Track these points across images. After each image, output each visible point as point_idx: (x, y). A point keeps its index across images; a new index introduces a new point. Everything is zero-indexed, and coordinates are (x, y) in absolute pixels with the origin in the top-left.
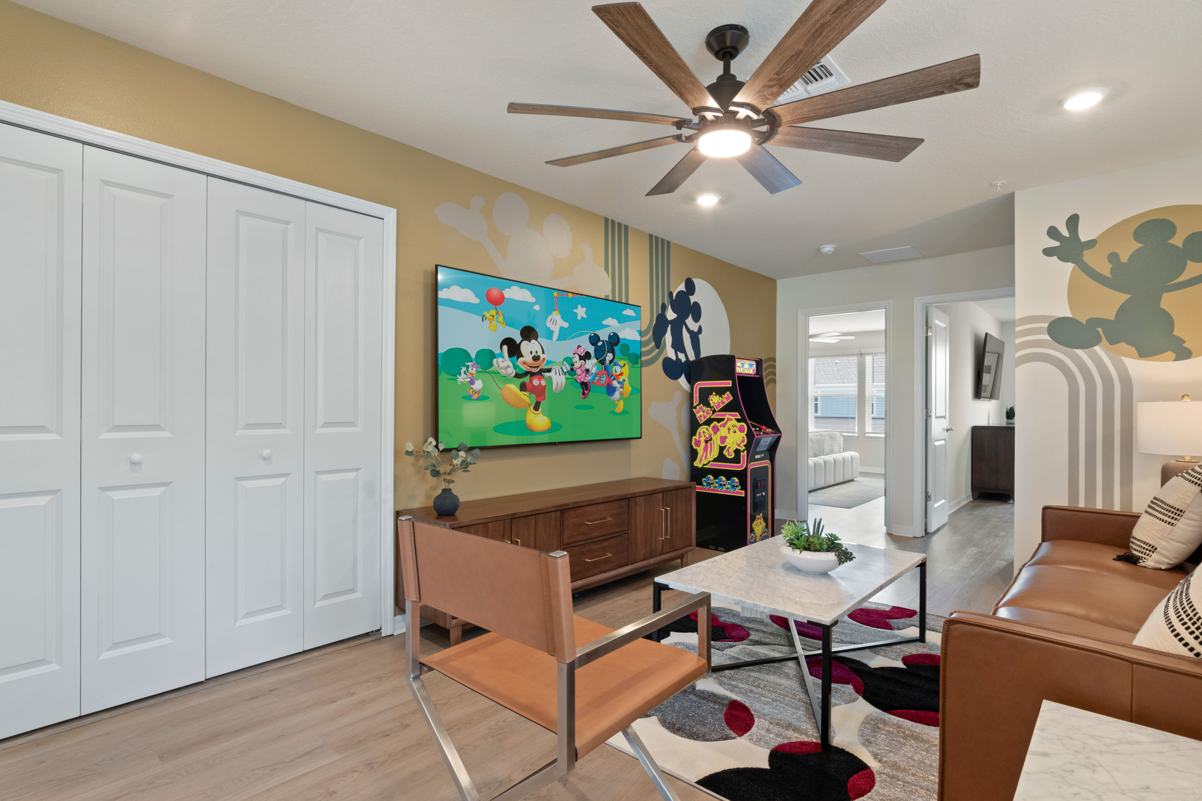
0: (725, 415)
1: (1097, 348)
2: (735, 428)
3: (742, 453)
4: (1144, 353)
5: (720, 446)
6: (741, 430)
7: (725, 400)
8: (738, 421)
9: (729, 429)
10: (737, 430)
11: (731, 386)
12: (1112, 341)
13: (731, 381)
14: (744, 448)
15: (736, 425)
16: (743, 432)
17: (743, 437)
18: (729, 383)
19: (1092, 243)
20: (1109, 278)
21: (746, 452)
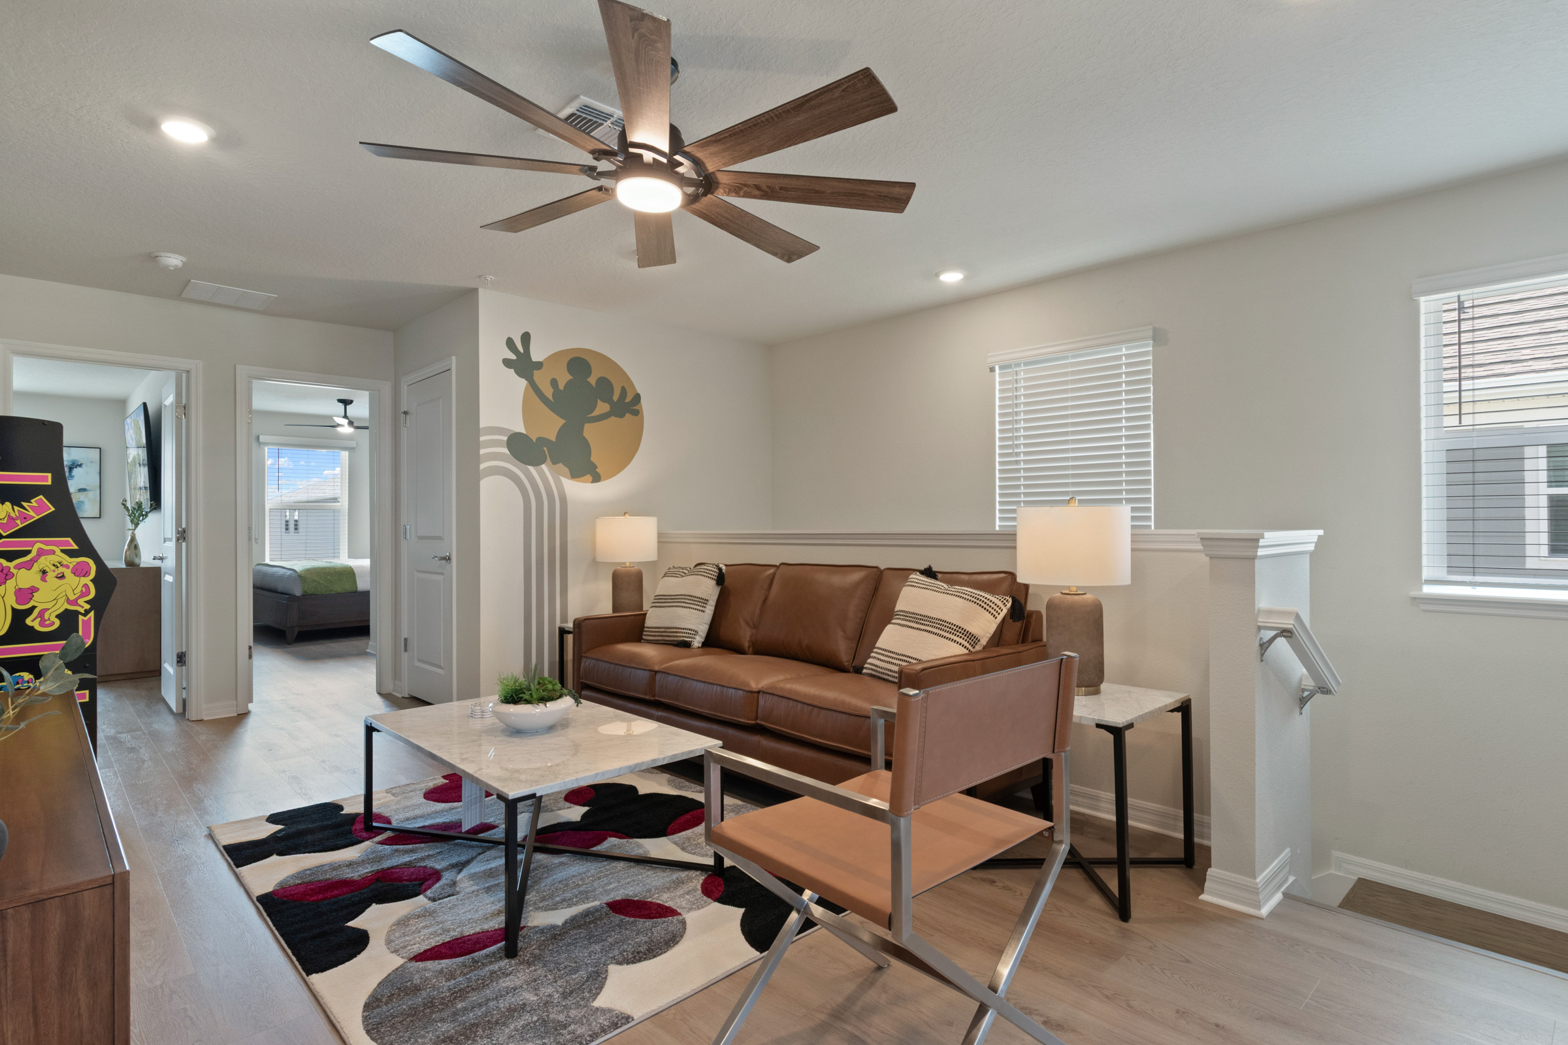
0: (34, 543)
1: (543, 466)
2: (61, 569)
3: (81, 617)
4: (575, 475)
5: (14, 610)
6: (80, 571)
7: (32, 513)
8: (70, 553)
9: (44, 572)
10: (68, 573)
11: (49, 483)
12: (554, 462)
13: (49, 475)
14: (88, 607)
15: (65, 563)
16: (86, 574)
17: (86, 586)
18: (46, 479)
19: (539, 365)
20: (550, 400)
21: (92, 614)
